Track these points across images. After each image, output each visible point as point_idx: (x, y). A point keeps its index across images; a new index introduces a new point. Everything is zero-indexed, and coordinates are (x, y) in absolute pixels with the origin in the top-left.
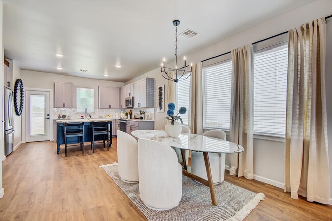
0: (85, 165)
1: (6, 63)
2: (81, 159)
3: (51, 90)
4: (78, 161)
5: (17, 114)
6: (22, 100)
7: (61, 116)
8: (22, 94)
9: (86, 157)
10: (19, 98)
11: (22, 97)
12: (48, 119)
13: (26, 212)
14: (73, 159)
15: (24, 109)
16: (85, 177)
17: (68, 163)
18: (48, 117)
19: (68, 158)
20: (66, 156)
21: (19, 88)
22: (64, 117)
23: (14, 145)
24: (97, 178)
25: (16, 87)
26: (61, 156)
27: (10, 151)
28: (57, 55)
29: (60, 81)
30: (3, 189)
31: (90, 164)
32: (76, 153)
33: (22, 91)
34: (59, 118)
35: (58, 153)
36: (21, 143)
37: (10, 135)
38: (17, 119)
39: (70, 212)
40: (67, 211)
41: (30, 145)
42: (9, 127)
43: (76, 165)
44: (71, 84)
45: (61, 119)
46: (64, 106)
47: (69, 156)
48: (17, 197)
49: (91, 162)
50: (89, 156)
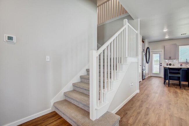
0: (179, 94)
1: (143, 42)
2: (178, 91)
3: (163, 50)
4: (175, 91)
5: (147, 63)
6: (149, 56)
7: (168, 64)
8: (149, 54)
9: (182, 90)
10: (148, 56)
11: (149, 55)
12: (161, 65)
13: (145, 101)
14: (173, 89)
15: (150, 61)
16: (177, 100)
17: (169, 90)
18: (161, 64)
19: (169, 87)
20: (169, 86)
21: (148, 51)
22: (170, 65)
23: (146, 76)
24: (186, 104)
25: (146, 51)
26: (166, 86)
27: (144, 78)
28: (164, 31)
29: (168, 45)
30: (139, 90)
31: (184, 95)
32: (176, 86)
33: (149, 53)
34: (167, 65)
35: (164, 84)
36: (148, 76)
37: (144, 72)
38: (147, 65)
39: (163, 111)
40: (161, 110)
41: (152, 77)
42: (144, 68)
43: (173, 92)
44: (175, 45)
45: (169, 65)
46: (170, 58)
47: (171, 87)
48: (143, 95)
49: (184, 94)
50: (184, 91)
